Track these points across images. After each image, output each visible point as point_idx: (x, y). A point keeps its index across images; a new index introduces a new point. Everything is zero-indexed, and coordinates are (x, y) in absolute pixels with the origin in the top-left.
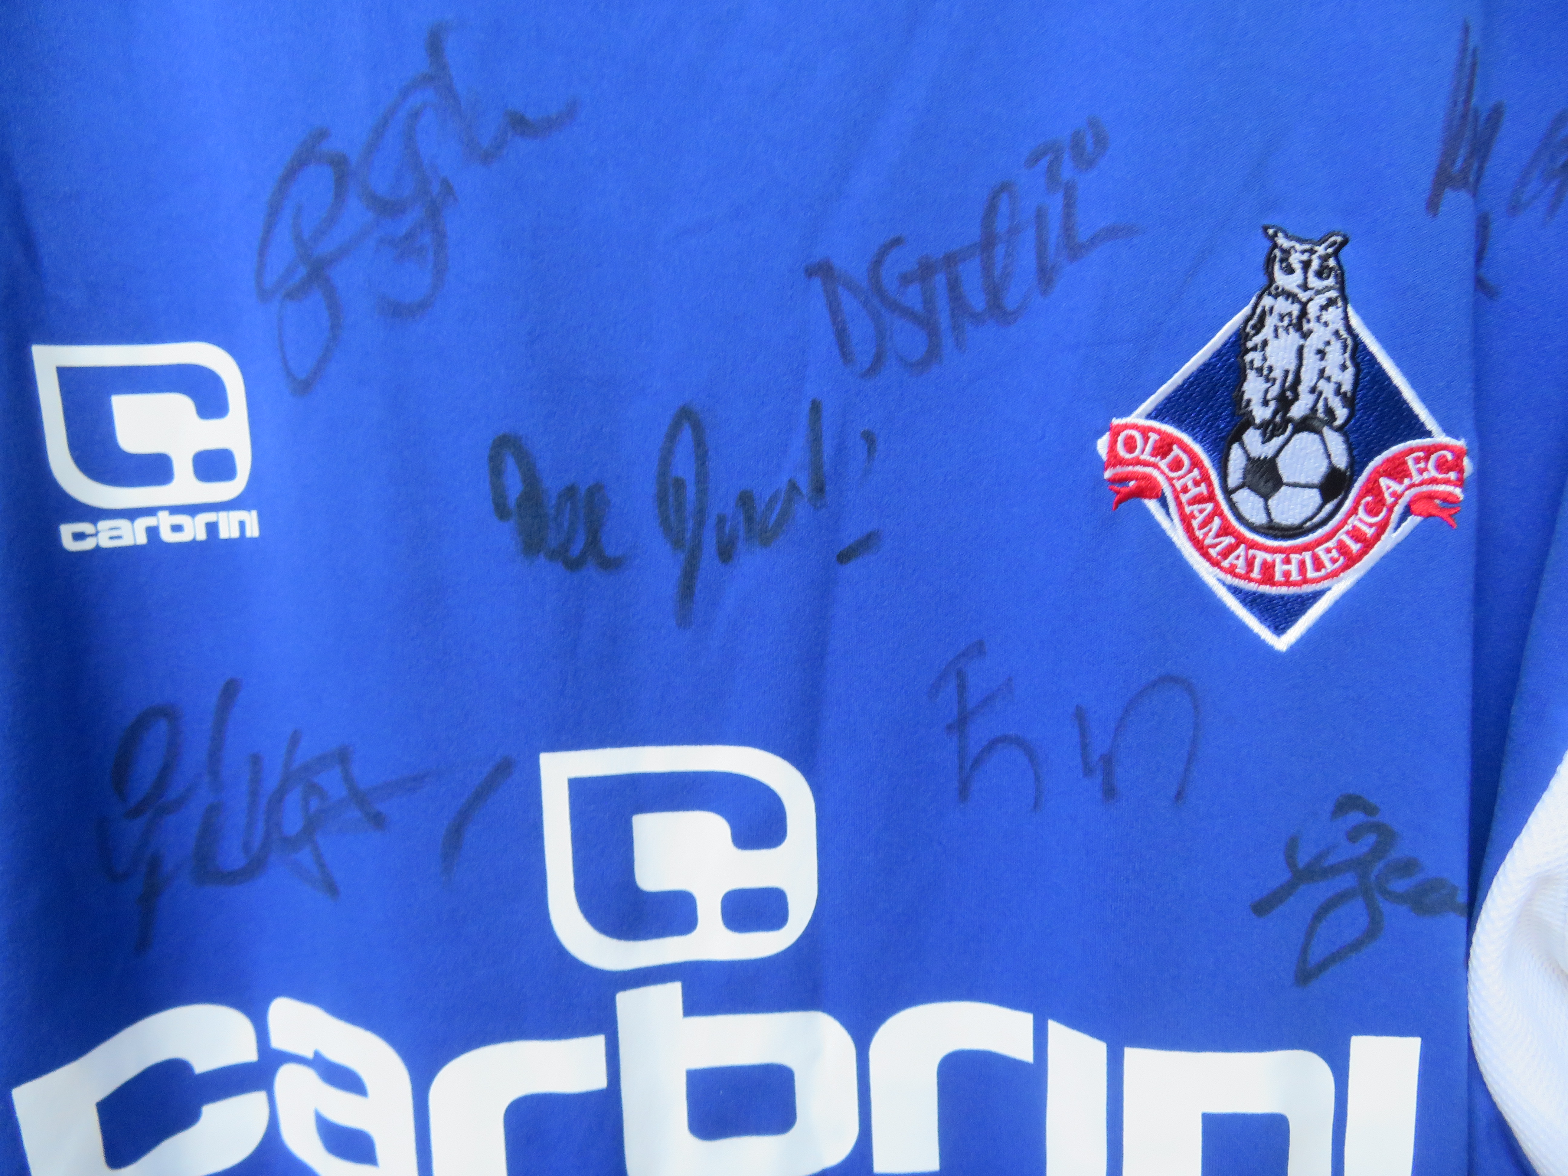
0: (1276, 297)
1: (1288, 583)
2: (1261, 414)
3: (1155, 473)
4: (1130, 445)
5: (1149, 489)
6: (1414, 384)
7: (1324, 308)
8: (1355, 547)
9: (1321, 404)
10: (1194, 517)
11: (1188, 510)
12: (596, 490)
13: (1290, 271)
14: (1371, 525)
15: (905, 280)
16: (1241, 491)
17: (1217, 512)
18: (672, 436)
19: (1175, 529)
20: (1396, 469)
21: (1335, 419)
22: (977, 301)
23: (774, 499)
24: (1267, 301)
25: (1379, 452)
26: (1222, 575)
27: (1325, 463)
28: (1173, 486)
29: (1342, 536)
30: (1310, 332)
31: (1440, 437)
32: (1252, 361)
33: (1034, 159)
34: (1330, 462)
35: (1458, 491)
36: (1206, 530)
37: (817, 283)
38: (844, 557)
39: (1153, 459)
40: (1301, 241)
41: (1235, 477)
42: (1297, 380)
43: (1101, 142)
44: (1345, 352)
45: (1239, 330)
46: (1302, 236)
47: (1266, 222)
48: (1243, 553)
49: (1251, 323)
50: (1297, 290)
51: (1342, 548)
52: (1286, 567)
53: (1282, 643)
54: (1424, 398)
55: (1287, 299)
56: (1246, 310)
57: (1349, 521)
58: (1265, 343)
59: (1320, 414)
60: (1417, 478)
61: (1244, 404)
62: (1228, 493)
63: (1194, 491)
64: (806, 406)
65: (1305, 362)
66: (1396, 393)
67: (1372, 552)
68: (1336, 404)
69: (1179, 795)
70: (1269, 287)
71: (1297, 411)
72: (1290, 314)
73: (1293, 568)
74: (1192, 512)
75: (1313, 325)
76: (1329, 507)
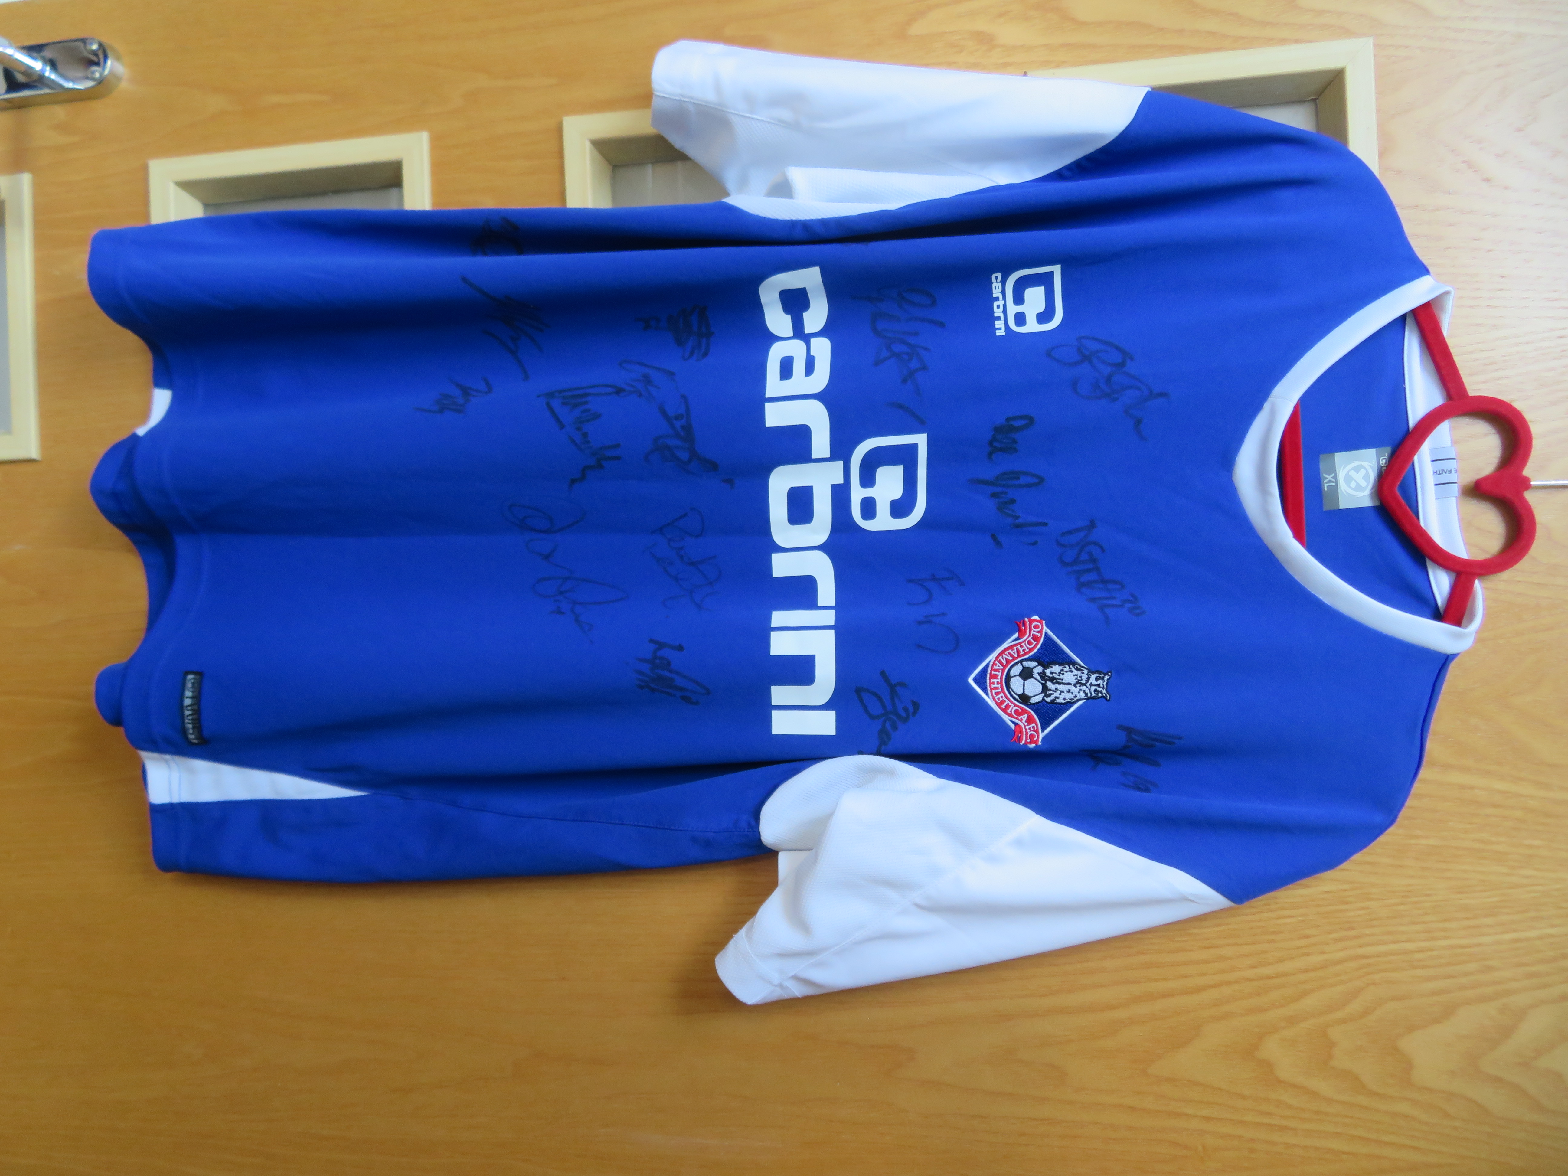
0: (1087, 674)
1: (991, 683)
2: (1048, 672)
3: (1027, 636)
4: (1036, 627)
5: (1022, 634)
6: (1059, 724)
7: (1084, 691)
8: (1003, 706)
9: (1051, 692)
10: (1012, 651)
11: (1015, 648)
12: (1016, 450)
13: (1097, 680)
14: (1011, 711)
15: (1090, 554)
16: (1021, 666)
17: (1014, 658)
18: (1034, 475)
19: (1008, 644)
20: (1030, 720)
21: (1047, 698)
22: (1084, 578)
23: (1013, 511)
24: (1086, 671)
25: (1036, 714)
26: (993, 661)
27: (1032, 695)
28: (1023, 642)
29: (1007, 702)
30: (1076, 687)
31: (1041, 735)
32: (1065, 667)
33: (1133, 596)
34: (1032, 697)
35: (1023, 742)
36: (1008, 655)
37: (1088, 523)
38: (993, 537)
39: (1031, 635)
40: (1107, 684)
41: (1026, 664)
42: (1060, 683)
43: (1138, 615)
44: (1070, 699)
45: (1076, 662)
46: (1108, 685)
47: (1113, 673)
48: (1000, 668)
49: (1079, 667)
50: (1090, 682)
51: (1003, 702)
52: (996, 683)
53: (971, 680)
54: (1055, 728)
55: (1087, 678)
56: (1083, 664)
57: (1012, 704)
58: (1072, 672)
59: (1048, 692)
60: (1027, 727)
61: (1051, 666)
62: (1021, 662)
63: (1021, 650)
64: (1046, 521)
65: (1066, 686)
66: (1057, 718)
67: (1002, 712)
68: (1052, 697)
69: (919, 646)
70: (1091, 672)
71: (1049, 684)
72: (1082, 680)
73: (996, 685)
74: (1014, 649)
75: (1078, 688)
76: (1017, 697)
